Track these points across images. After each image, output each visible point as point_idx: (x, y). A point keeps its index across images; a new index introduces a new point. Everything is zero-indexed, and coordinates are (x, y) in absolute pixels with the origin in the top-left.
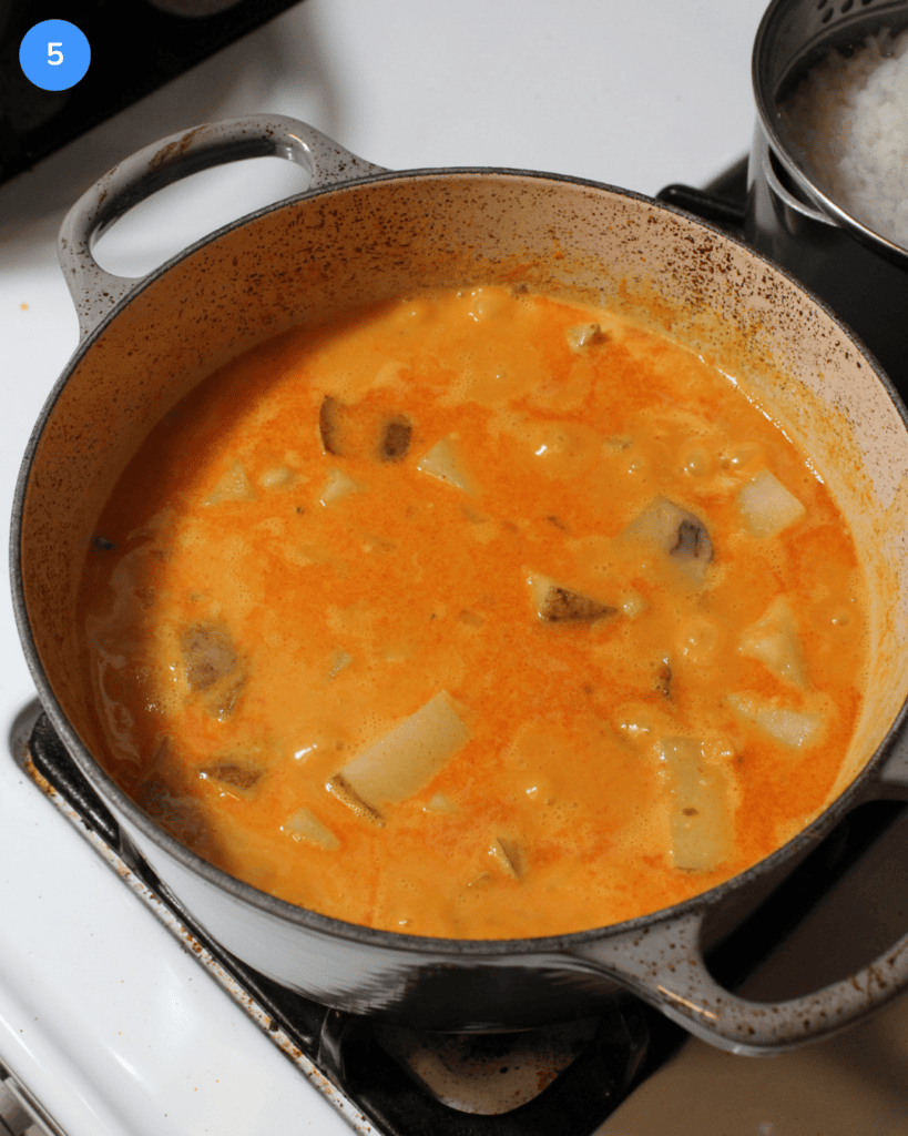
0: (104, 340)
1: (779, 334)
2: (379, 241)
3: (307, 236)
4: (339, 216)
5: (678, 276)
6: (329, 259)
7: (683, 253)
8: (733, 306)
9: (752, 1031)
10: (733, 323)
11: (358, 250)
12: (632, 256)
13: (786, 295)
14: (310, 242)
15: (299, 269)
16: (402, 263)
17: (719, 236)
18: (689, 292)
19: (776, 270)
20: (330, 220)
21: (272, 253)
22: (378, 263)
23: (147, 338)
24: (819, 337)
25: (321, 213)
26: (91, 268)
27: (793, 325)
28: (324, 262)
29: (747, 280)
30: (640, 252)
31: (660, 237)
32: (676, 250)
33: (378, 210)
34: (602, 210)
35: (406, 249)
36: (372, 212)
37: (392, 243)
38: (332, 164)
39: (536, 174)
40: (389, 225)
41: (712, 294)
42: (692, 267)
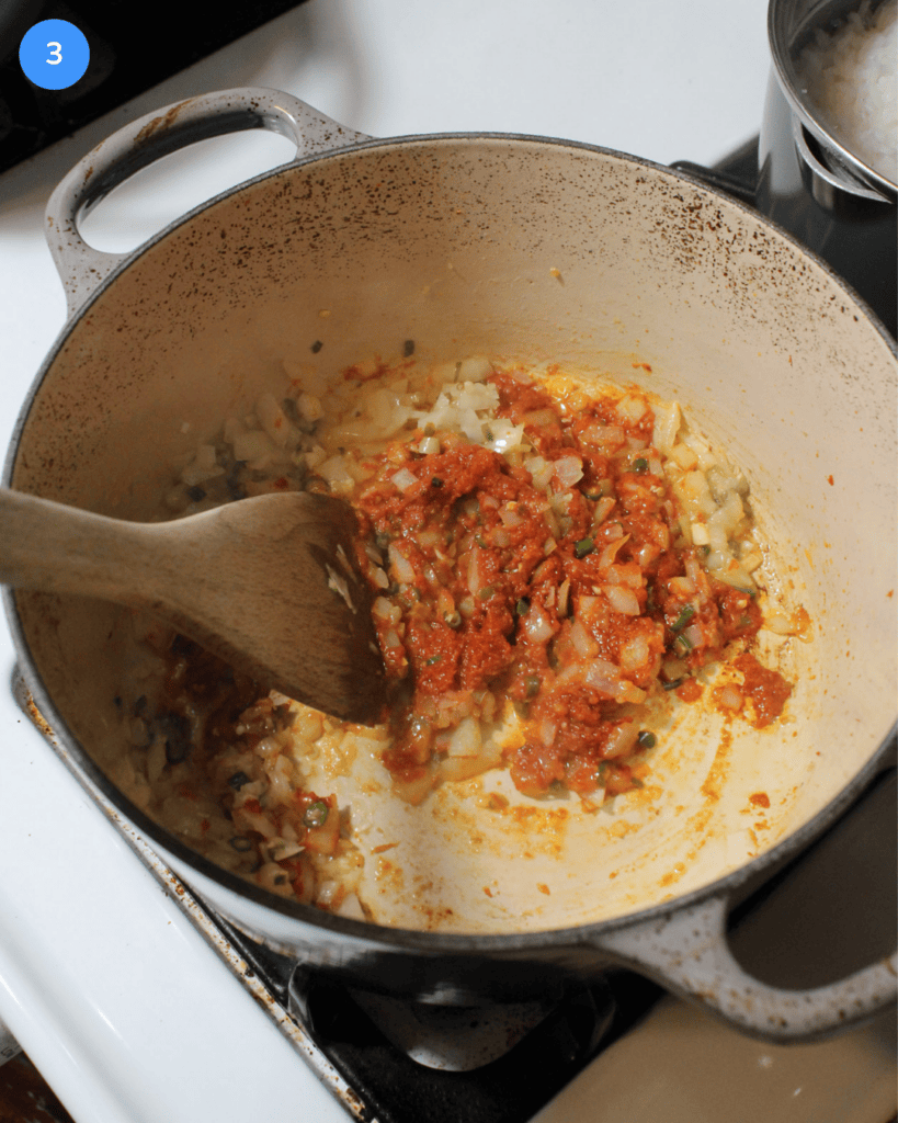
0: (92, 316)
1: (772, 290)
2: (368, 210)
3: (296, 206)
4: (326, 186)
5: (667, 235)
6: (318, 230)
7: (672, 212)
8: (724, 264)
9: (784, 1024)
10: (724, 281)
11: (347, 220)
12: (620, 217)
13: (778, 250)
14: (298, 213)
15: (288, 241)
16: (390, 231)
17: (708, 193)
18: (678, 252)
19: (768, 225)
20: (317, 190)
21: (260, 224)
22: (367, 231)
23: (136, 314)
24: (813, 291)
25: (308, 183)
26: (78, 246)
27: (785, 280)
28: (313, 232)
29: (738, 237)
30: (629, 213)
31: (648, 196)
32: (665, 209)
33: (365, 178)
34: (589, 171)
35: (395, 217)
36: (359, 181)
37: (380, 212)
38: (317, 134)
39: (522, 138)
40: (376, 194)
41: (702, 253)
42: (682, 226)
